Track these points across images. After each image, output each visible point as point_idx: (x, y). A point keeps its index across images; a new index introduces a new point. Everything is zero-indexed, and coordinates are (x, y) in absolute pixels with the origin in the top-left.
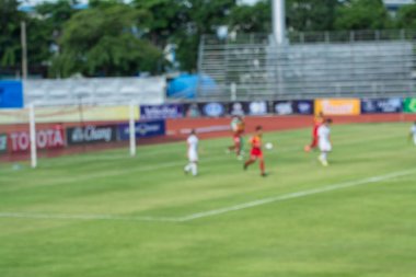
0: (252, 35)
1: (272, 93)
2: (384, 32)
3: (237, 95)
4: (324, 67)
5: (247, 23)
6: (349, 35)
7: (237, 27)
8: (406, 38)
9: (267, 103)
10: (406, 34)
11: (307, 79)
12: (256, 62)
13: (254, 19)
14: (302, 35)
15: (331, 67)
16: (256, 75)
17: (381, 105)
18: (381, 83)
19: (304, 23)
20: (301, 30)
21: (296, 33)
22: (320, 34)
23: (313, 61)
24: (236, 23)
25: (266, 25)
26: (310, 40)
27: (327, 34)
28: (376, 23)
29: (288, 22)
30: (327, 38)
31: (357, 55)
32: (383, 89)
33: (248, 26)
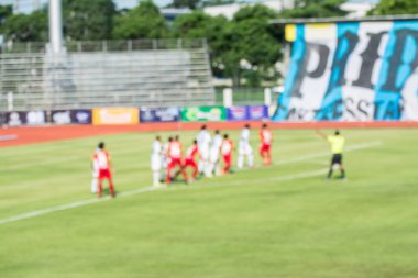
0: (29, 44)
1: (50, 102)
2: (161, 42)
3: (14, 105)
4: (101, 76)
5: (23, 32)
6: (126, 44)
7: (14, 36)
8: (184, 47)
9: (45, 112)
10: (183, 43)
11: (86, 89)
12: (34, 72)
13: (31, 27)
14: (79, 44)
15: (109, 76)
16: (34, 85)
17: (159, 114)
18: (159, 92)
19: (82, 32)
20: (78, 39)
21: (74, 42)
22: (98, 43)
23: (91, 71)
24: (12, 32)
25: (43, 34)
26: (87, 49)
27: (105, 43)
28: (153, 32)
29: (65, 31)
30: (105, 48)
31: (135, 64)
32: (160, 99)
33: (24, 36)
